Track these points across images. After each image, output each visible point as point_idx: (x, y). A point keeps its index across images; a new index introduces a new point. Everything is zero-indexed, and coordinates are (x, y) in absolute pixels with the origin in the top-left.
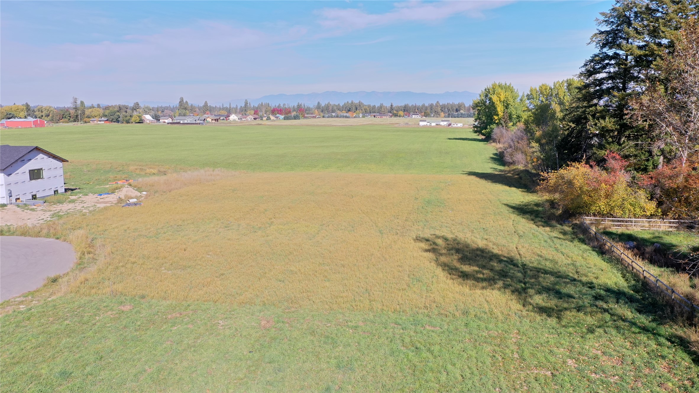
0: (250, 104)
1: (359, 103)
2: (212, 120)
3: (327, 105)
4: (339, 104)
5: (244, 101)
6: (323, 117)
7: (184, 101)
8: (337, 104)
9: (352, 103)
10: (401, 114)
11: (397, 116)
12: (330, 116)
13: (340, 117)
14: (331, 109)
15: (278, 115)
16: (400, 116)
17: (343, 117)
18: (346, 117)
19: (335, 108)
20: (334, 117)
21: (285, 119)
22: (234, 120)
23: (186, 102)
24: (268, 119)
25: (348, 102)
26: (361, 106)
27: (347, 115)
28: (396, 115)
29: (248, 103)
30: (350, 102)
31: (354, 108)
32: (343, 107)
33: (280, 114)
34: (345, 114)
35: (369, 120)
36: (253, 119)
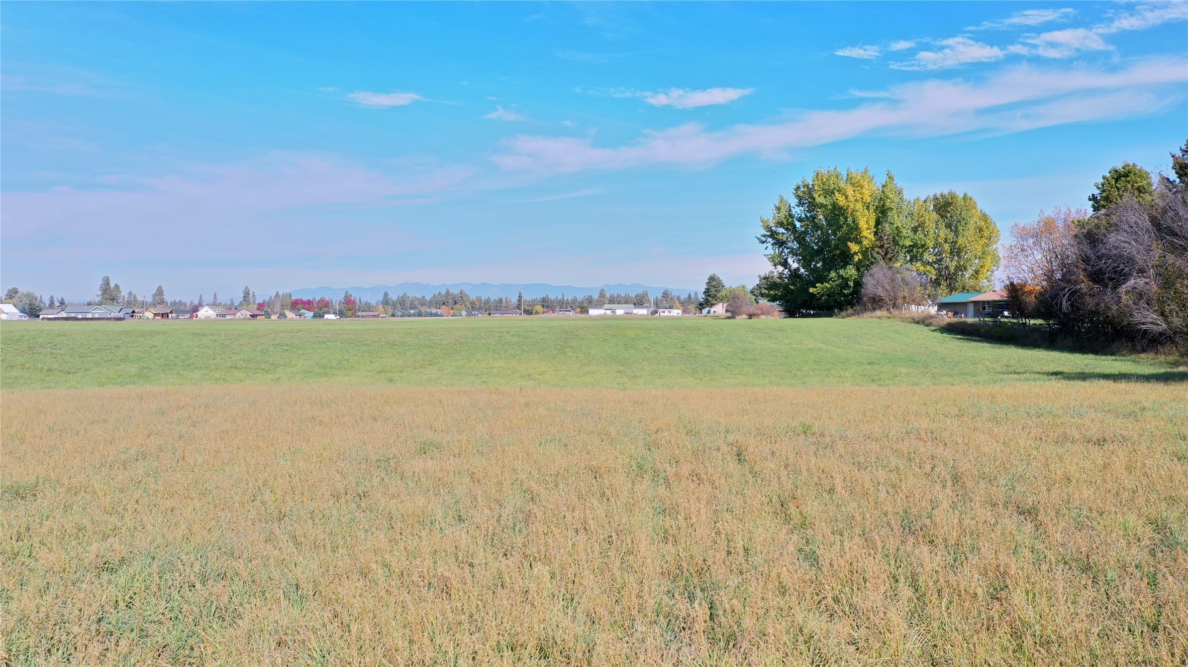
0: (253, 295)
1: (461, 293)
2: (155, 315)
3: (402, 297)
4: (423, 297)
5: (243, 289)
6: (393, 315)
7: (112, 285)
8: (419, 296)
9: (448, 293)
10: (539, 311)
11: (532, 313)
12: (406, 313)
13: (425, 316)
14: (408, 304)
15: (302, 311)
16: (537, 313)
17: (431, 315)
18: (436, 315)
19: (416, 302)
20: (414, 315)
21: (314, 317)
22: (208, 319)
23: (117, 286)
24: (282, 316)
25: (440, 293)
26: (465, 298)
27: (439, 311)
28: (529, 312)
29: (251, 293)
30: (443, 292)
31: (451, 301)
32: (431, 301)
33: (308, 310)
34: (434, 311)
35: (482, 320)
36: (248, 316)
